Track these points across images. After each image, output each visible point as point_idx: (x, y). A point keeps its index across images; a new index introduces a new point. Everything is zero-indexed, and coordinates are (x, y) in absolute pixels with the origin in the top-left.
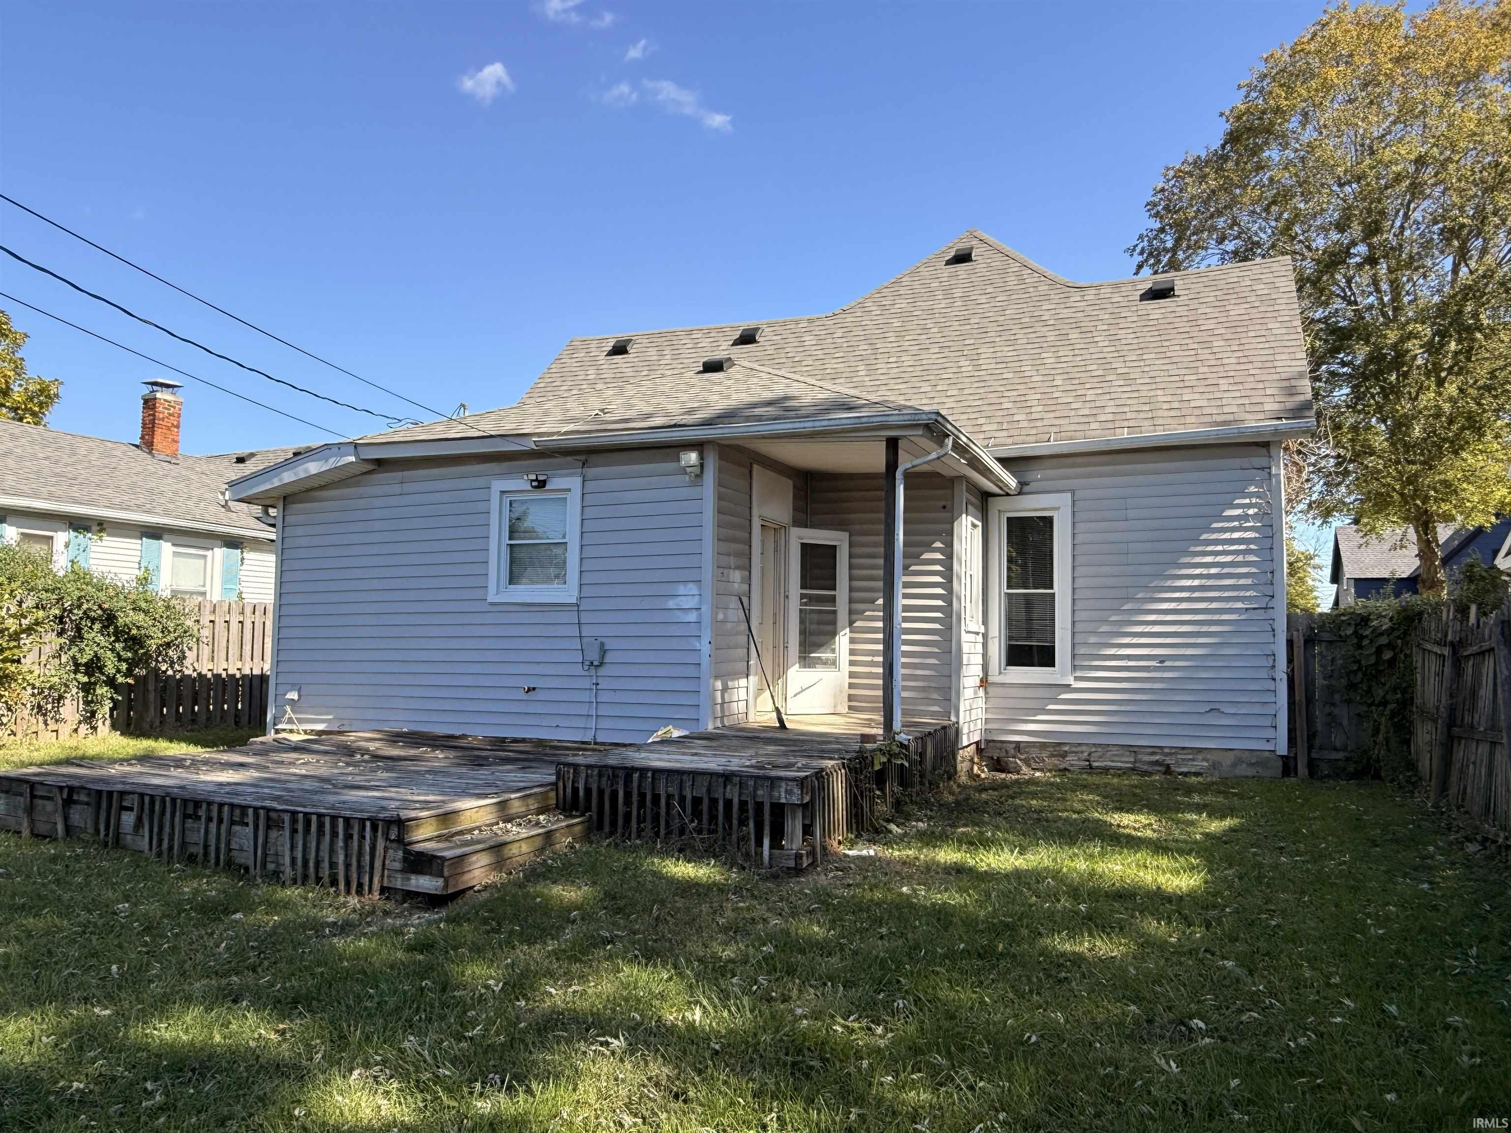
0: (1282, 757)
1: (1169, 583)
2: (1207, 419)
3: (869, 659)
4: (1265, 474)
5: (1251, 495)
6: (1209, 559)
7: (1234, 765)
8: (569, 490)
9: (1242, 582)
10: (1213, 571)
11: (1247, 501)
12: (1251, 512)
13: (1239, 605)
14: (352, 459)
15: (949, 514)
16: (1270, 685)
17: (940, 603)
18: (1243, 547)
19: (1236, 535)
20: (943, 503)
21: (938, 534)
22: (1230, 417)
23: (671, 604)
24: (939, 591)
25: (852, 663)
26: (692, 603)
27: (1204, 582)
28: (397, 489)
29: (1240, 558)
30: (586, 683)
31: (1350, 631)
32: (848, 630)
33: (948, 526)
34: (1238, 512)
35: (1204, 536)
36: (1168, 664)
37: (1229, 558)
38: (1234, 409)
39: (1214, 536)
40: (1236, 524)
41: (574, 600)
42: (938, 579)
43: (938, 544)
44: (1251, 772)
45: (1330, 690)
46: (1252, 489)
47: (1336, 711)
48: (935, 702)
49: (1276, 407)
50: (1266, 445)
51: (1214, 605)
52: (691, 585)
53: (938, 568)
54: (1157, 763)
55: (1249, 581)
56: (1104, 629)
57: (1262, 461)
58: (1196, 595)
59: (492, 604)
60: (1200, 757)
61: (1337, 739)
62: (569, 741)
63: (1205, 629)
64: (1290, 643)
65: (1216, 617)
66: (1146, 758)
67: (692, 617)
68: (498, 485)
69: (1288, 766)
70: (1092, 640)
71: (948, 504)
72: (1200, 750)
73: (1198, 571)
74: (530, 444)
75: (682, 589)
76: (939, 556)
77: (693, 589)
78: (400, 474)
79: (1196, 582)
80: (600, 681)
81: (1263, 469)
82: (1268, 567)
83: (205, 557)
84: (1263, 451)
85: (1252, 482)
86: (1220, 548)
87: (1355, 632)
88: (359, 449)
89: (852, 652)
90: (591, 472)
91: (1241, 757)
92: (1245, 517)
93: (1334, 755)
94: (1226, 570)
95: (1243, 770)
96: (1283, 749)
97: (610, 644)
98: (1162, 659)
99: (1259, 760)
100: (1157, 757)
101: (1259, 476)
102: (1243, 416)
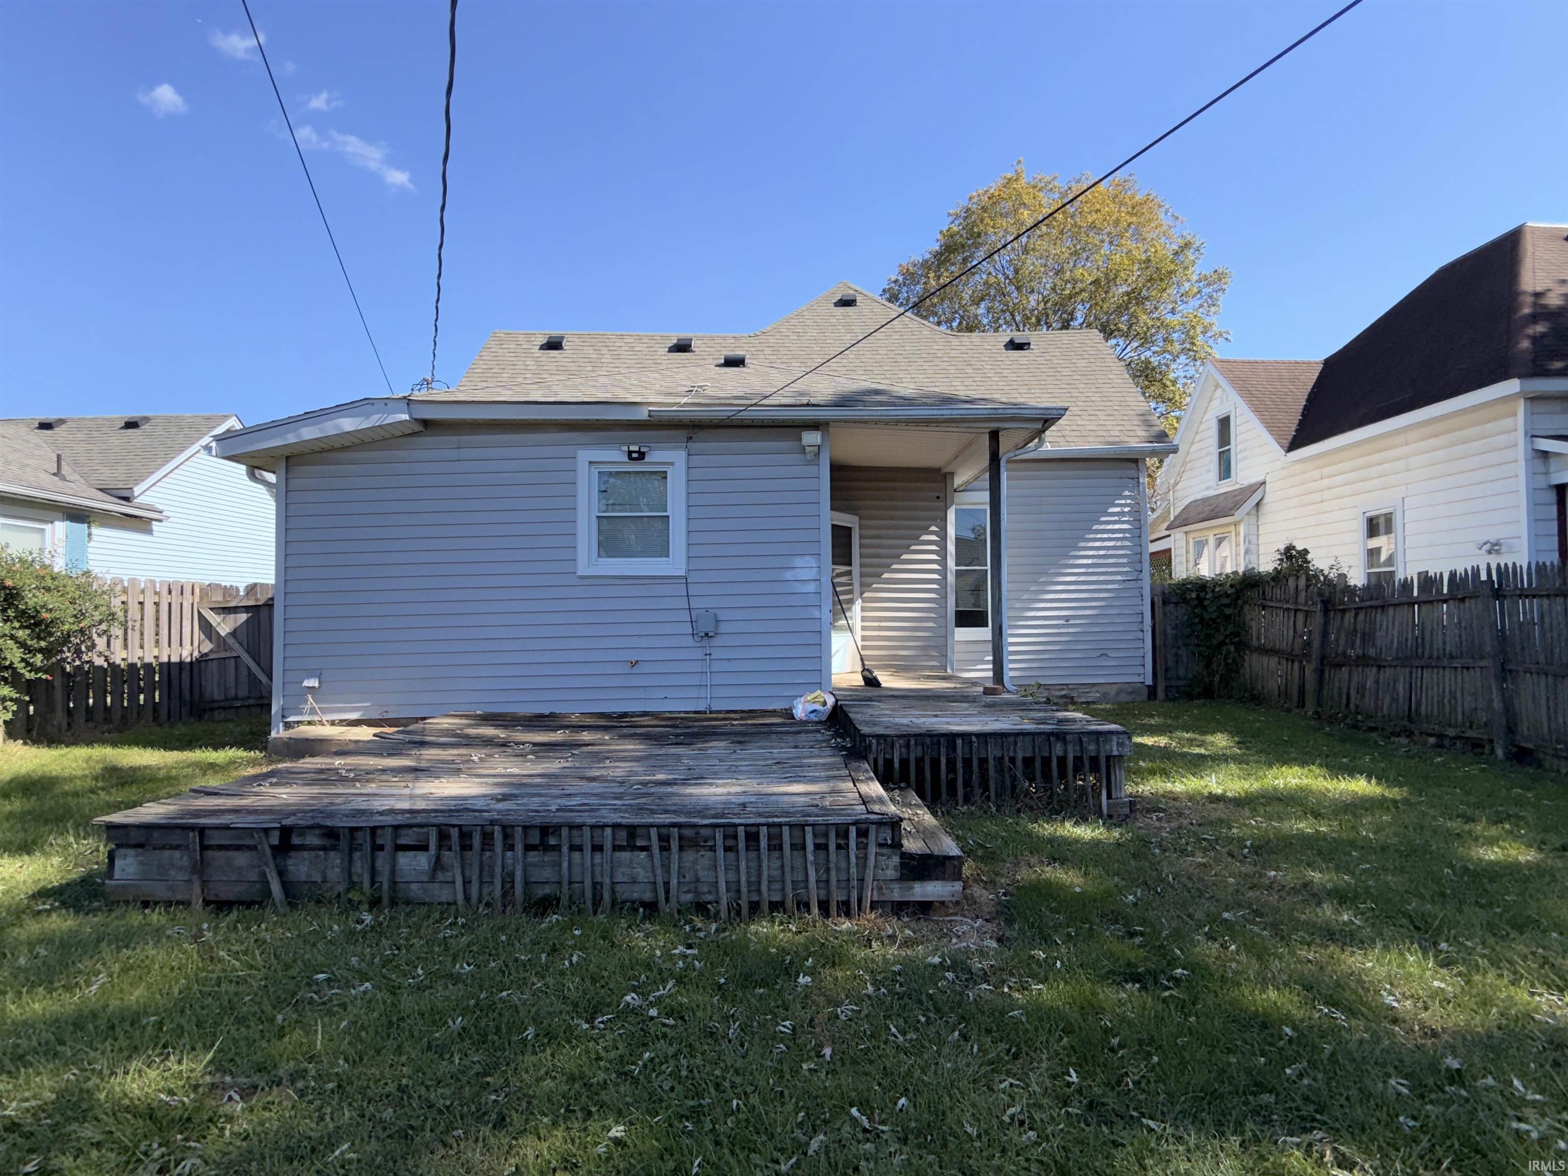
0: (1148, 686)
1: (1071, 562)
2: (1102, 439)
3: (876, 624)
4: (1134, 482)
5: (1126, 497)
6: (1098, 544)
7: (1118, 694)
8: (672, 464)
9: (1121, 561)
10: (1102, 552)
11: (1123, 502)
12: (1126, 509)
13: (1119, 578)
14: (405, 417)
15: (942, 504)
16: (1140, 635)
17: (936, 576)
18: (1121, 535)
19: (1117, 527)
20: (937, 494)
21: (933, 520)
22: (1117, 439)
23: (788, 575)
24: (935, 567)
25: (864, 628)
26: (812, 574)
27: (1095, 561)
28: (453, 454)
29: (1119, 544)
30: (698, 654)
31: (1194, 595)
32: (860, 601)
33: (941, 514)
34: (1117, 509)
35: (1095, 527)
36: (1071, 622)
37: (1111, 544)
38: (1118, 434)
39: (1102, 527)
40: (1116, 518)
41: (682, 573)
42: (934, 557)
43: (933, 528)
44: (1128, 698)
45: (1176, 637)
46: (1127, 493)
47: (1180, 652)
48: (932, 658)
49: (1144, 434)
50: (1135, 461)
51: (1102, 578)
52: (807, 558)
53: (934, 548)
54: (1064, 696)
55: (1125, 560)
56: (1026, 597)
57: (1133, 473)
58: (1090, 570)
59: (581, 577)
60: (1094, 689)
61: (1182, 672)
62: (680, 712)
63: (1096, 595)
64: (1153, 604)
65: (1104, 587)
66: (1058, 693)
67: (811, 587)
68: (585, 456)
69: (1152, 692)
70: (1018, 605)
71: (942, 495)
72: (1094, 685)
73: (1091, 553)
74: (642, 414)
75: (798, 562)
76: (934, 538)
77: (811, 561)
78: (455, 438)
79: (1090, 561)
80: (713, 651)
81: (1133, 478)
82: (1138, 549)
83: (43, 530)
84: (1134, 465)
85: (1126, 487)
86: (1105, 536)
87: (1198, 596)
88: (412, 406)
89: (863, 619)
90: (695, 446)
91: (1122, 688)
92: (1122, 514)
93: (1180, 683)
94: (1110, 552)
95: (1124, 698)
96: (1149, 681)
97: (722, 615)
98: (1067, 619)
99: (1131, 689)
100: (1063, 693)
101: (1131, 483)
102: (1126, 439)
